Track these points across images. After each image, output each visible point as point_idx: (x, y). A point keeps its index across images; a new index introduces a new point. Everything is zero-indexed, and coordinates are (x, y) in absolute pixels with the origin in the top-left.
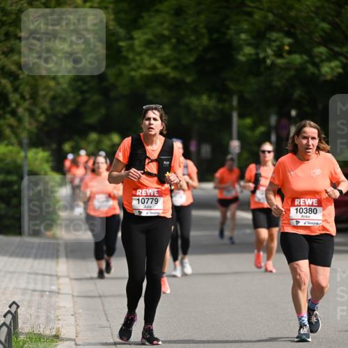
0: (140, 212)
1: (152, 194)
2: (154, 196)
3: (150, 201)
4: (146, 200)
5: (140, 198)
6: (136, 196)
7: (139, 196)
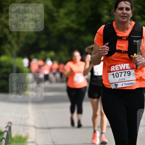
0: (116, 85)
1: (124, 68)
2: (126, 69)
3: (123, 74)
4: (120, 74)
5: (115, 73)
6: (111, 72)
7: (113, 71)
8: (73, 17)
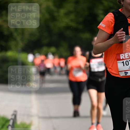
8: (72, 16)
